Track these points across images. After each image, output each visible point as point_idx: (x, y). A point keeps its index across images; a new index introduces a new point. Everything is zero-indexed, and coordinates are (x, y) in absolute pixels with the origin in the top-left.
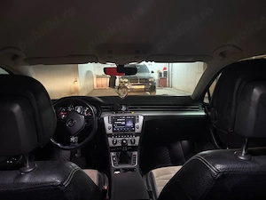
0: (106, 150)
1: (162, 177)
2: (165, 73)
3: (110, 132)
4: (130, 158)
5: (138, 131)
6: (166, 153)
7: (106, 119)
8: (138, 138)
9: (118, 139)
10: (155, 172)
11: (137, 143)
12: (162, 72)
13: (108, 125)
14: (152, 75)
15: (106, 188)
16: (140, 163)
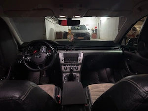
0: (60, 73)
1: (94, 90)
2: (96, 30)
3: (62, 62)
4: (75, 78)
5: (80, 62)
6: (96, 75)
7: (60, 55)
8: (80, 66)
9: (67, 67)
10: (90, 87)
11: (79, 69)
12: (94, 29)
13: (61, 58)
14: (88, 31)
15: (59, 96)
16: (81, 81)
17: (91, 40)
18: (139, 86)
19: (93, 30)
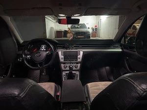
0: (60, 71)
1: (93, 88)
3: (62, 60)
4: (74, 76)
5: (79, 60)
6: (96, 74)
7: (60, 53)
8: (80, 64)
9: (67, 65)
10: (89, 85)
11: (79, 68)
13: (61, 56)
14: (88, 30)
15: (58, 94)
16: (81, 79)
17: (91, 38)
18: (136, 84)
19: (93, 29)
